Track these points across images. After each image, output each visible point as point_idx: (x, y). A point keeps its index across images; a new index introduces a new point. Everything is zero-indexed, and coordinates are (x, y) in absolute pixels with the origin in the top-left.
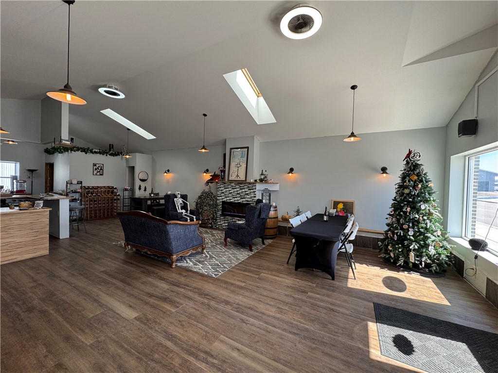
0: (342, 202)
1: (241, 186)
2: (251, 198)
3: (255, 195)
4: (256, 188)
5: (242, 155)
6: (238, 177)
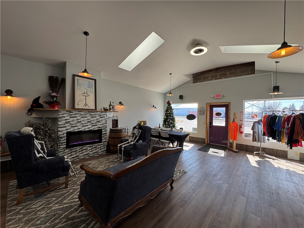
1: (92, 115)
2: (102, 124)
3: (106, 122)
4: (107, 116)
5: (89, 85)
6: (87, 106)
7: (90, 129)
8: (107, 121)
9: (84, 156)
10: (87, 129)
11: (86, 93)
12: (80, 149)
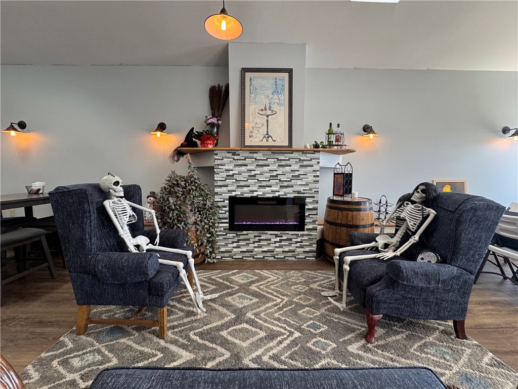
0: (449, 184)
1: (281, 160)
2: (307, 185)
3: (317, 179)
4: (318, 163)
5: (274, 86)
6: (270, 138)
7: (277, 194)
8: (318, 176)
9: (265, 255)
10: (271, 194)
11: (268, 108)
12: (255, 236)
